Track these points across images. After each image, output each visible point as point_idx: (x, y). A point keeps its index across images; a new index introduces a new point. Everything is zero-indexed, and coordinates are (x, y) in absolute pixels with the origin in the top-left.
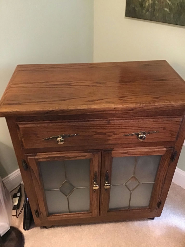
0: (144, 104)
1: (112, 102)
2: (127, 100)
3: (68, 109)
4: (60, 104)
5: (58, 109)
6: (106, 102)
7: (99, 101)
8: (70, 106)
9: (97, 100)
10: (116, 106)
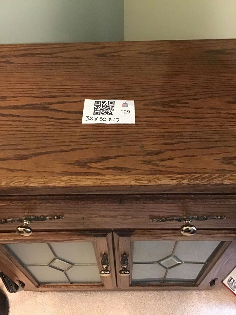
0: (197, 178)
1: (126, 169)
2: (162, 163)
3: (27, 187)
4: (12, 170)
5: (5, 187)
6: (114, 168)
7: (98, 165)
8: (32, 180)
9: (96, 162)
10: (133, 183)
